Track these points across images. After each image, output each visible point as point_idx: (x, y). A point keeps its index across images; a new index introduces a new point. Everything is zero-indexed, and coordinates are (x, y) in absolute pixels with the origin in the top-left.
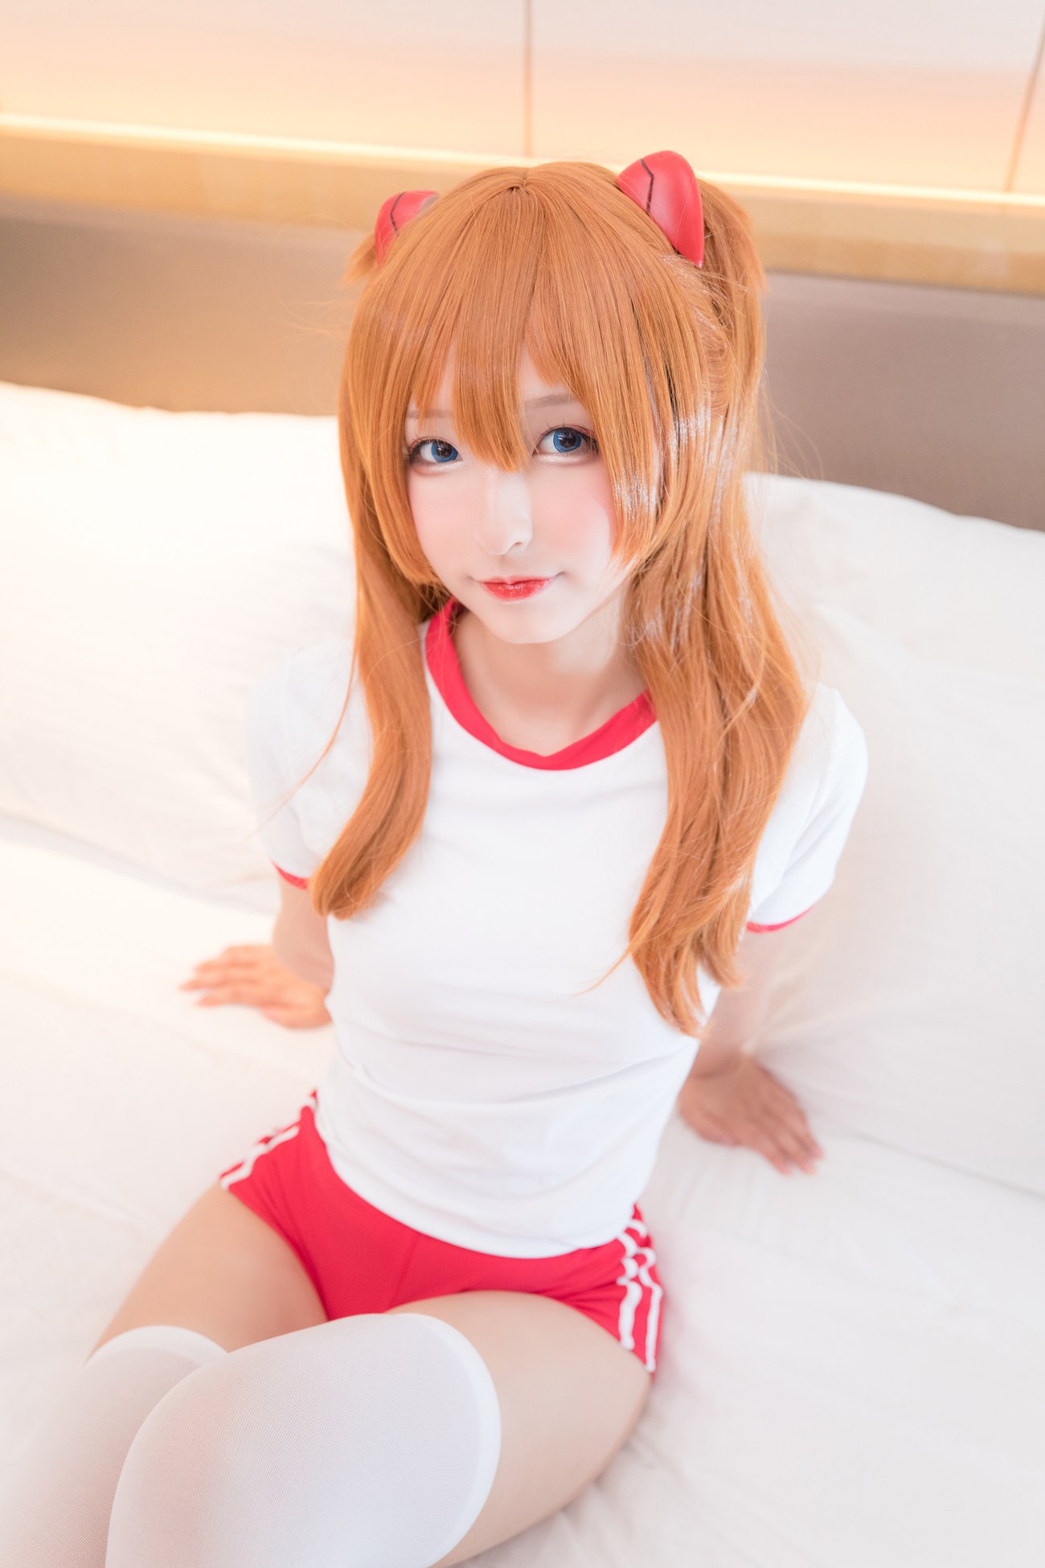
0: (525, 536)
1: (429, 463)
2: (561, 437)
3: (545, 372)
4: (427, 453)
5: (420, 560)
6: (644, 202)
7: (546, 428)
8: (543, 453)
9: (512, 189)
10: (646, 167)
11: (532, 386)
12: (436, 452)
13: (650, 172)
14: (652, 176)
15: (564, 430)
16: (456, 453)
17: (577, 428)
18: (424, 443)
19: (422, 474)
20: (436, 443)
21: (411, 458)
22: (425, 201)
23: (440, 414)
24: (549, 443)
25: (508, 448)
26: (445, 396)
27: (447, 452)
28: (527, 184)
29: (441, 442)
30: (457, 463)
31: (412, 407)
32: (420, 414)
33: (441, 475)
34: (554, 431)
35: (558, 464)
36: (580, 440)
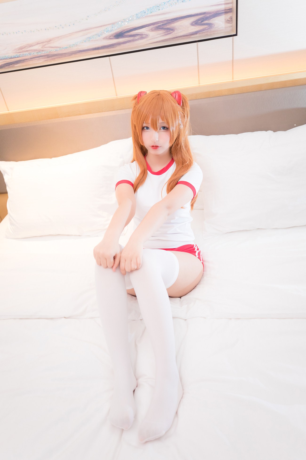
0: (157, 140)
3: (163, 120)
4: (145, 128)
5: (143, 142)
6: (175, 98)
7: (162, 126)
8: (161, 129)
9: (158, 94)
10: (175, 92)
11: (160, 121)
12: (146, 128)
14: (176, 94)
15: (164, 127)
16: (149, 128)
19: (144, 131)
20: (146, 127)
21: (143, 128)
22: (145, 93)
23: (148, 123)
24: (162, 128)
25: (157, 128)
26: (150, 121)
27: (148, 128)
28: (160, 93)
29: (147, 127)
30: (150, 130)
31: (144, 122)
32: (145, 123)
33: (147, 131)
34: (162, 127)
35: (163, 131)
36: (166, 128)
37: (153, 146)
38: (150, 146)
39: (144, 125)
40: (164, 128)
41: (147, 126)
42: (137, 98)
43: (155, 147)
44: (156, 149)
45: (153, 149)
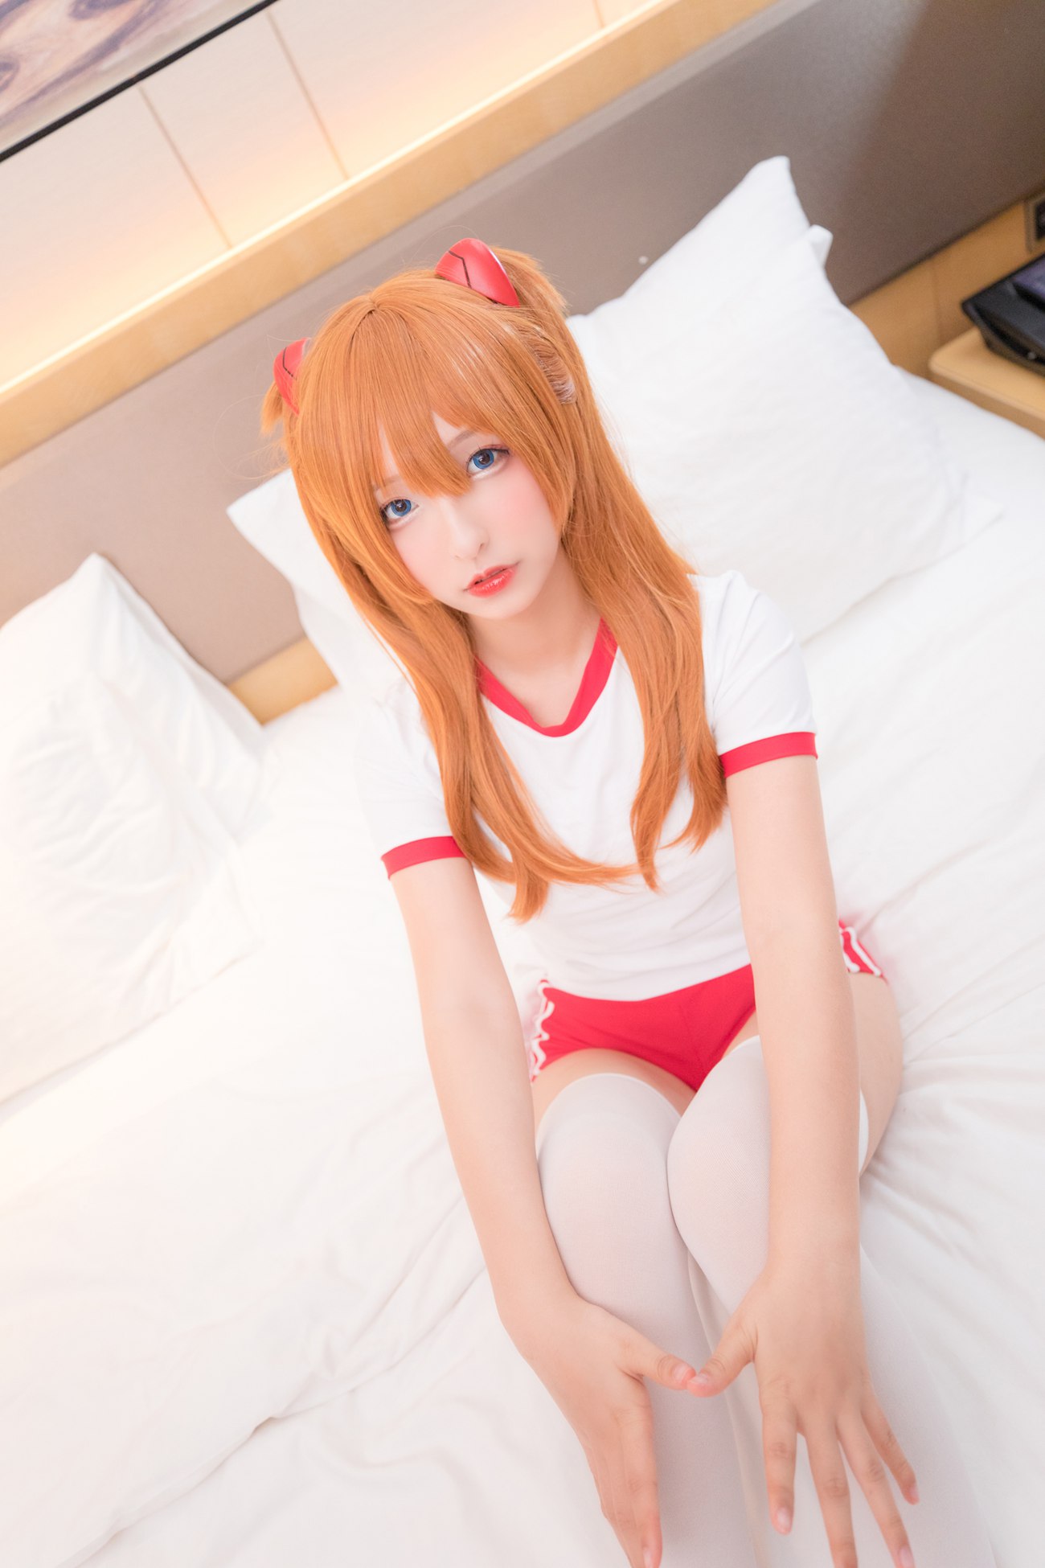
1: (396, 521)
2: (480, 458)
4: (391, 514)
6: (466, 282)
7: (467, 458)
8: (474, 474)
9: (371, 312)
10: (454, 254)
11: (447, 432)
12: (397, 510)
13: (459, 257)
14: (462, 258)
15: (481, 452)
16: (409, 502)
17: (488, 447)
18: (387, 506)
19: (395, 529)
20: (393, 503)
23: (391, 481)
24: (473, 466)
26: (391, 464)
27: (403, 506)
28: (378, 306)
29: (397, 501)
30: (417, 510)
31: (373, 483)
32: (378, 487)
33: (407, 524)
34: (473, 457)
35: (486, 478)
36: (495, 454)
37: (477, 583)
38: (465, 590)
39: (382, 498)
40: (485, 457)
41: (394, 497)
42: (284, 401)
43: (491, 582)
44: (503, 584)
45: (485, 593)
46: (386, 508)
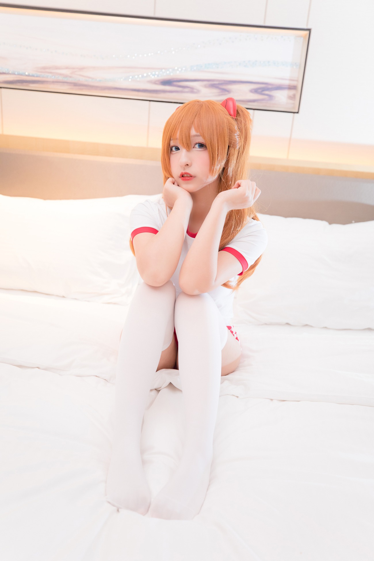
1: (174, 151)
2: (199, 145)
8: (195, 147)
12: (176, 149)
16: (179, 148)
17: (202, 143)
21: (171, 150)
29: (176, 146)
30: (179, 151)
33: (176, 153)
34: (197, 143)
36: (204, 146)
37: (182, 175)
38: (180, 177)
39: (172, 143)
44: (188, 180)
45: (183, 180)
46: (172, 147)
